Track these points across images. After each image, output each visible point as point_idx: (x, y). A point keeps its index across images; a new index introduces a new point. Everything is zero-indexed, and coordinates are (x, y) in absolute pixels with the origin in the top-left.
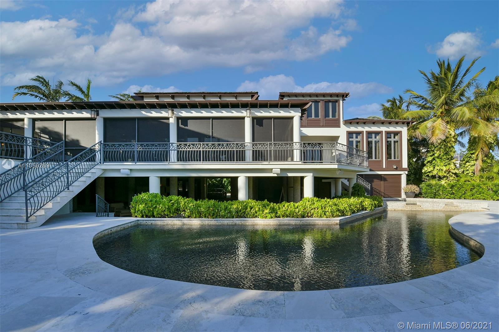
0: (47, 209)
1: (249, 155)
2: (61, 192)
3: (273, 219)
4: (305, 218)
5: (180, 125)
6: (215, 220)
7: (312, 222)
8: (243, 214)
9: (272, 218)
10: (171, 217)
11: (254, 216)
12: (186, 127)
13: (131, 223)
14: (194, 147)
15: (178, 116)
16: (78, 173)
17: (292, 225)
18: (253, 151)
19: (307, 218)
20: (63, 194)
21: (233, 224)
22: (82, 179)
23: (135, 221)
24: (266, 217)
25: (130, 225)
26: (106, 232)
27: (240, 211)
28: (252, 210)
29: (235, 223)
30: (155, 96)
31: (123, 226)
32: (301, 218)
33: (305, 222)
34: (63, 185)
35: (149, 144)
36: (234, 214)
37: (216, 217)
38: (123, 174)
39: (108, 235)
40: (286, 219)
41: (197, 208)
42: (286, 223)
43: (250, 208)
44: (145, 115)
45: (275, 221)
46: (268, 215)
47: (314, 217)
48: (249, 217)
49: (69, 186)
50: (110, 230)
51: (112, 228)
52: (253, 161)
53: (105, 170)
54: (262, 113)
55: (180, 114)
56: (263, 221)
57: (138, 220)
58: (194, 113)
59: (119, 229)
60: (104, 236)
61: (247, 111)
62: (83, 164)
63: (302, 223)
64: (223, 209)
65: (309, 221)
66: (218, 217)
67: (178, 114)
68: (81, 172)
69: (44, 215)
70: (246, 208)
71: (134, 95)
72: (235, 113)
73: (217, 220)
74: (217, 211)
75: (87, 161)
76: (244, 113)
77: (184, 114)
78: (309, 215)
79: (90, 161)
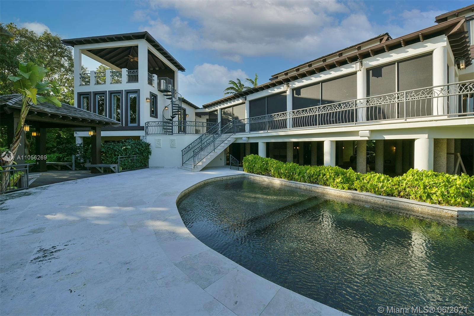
0: (203, 162)
1: (362, 113)
2: (210, 152)
3: (345, 191)
4: (395, 197)
5: (295, 95)
6: (290, 182)
7: (402, 205)
8: (316, 180)
9: (344, 189)
10: (263, 175)
11: (325, 184)
12: (299, 96)
13: (238, 175)
14: (311, 112)
15: (293, 88)
16: (220, 141)
17: (370, 202)
18: (368, 108)
19: (398, 199)
20: (212, 154)
21: (304, 188)
22: (222, 145)
23: (242, 174)
24: (338, 187)
25: (237, 176)
26: (218, 179)
27: (312, 177)
28: (324, 177)
29: (306, 188)
30: (284, 74)
31: (232, 176)
32: (385, 196)
33: (390, 203)
34: (211, 148)
35: (256, 118)
36: (306, 178)
37: (291, 180)
38: (244, 141)
39: (220, 181)
40: (364, 193)
41: (278, 169)
42: (362, 199)
43: (322, 175)
44: (271, 93)
45: (347, 193)
46: (339, 185)
47: (411, 198)
48: (320, 184)
49: (215, 149)
50: (221, 178)
51: (223, 177)
52: (367, 120)
53: (237, 139)
54: (379, 60)
55: (293, 85)
56: (334, 191)
57: (244, 174)
58: (305, 82)
59: (228, 178)
60: (217, 181)
61: (357, 65)
62: (223, 135)
63: (385, 203)
64: (297, 172)
65: (396, 202)
66: (293, 180)
67: (292, 86)
68: (221, 141)
69: (201, 165)
70: (319, 175)
71: (272, 77)
72: (344, 70)
73: (291, 182)
74: (292, 174)
75: (225, 133)
76: (354, 67)
77: (297, 84)
78: (402, 194)
79: (227, 133)
